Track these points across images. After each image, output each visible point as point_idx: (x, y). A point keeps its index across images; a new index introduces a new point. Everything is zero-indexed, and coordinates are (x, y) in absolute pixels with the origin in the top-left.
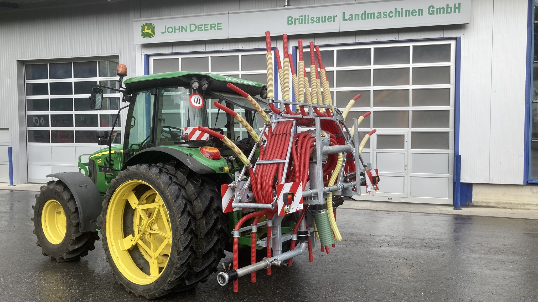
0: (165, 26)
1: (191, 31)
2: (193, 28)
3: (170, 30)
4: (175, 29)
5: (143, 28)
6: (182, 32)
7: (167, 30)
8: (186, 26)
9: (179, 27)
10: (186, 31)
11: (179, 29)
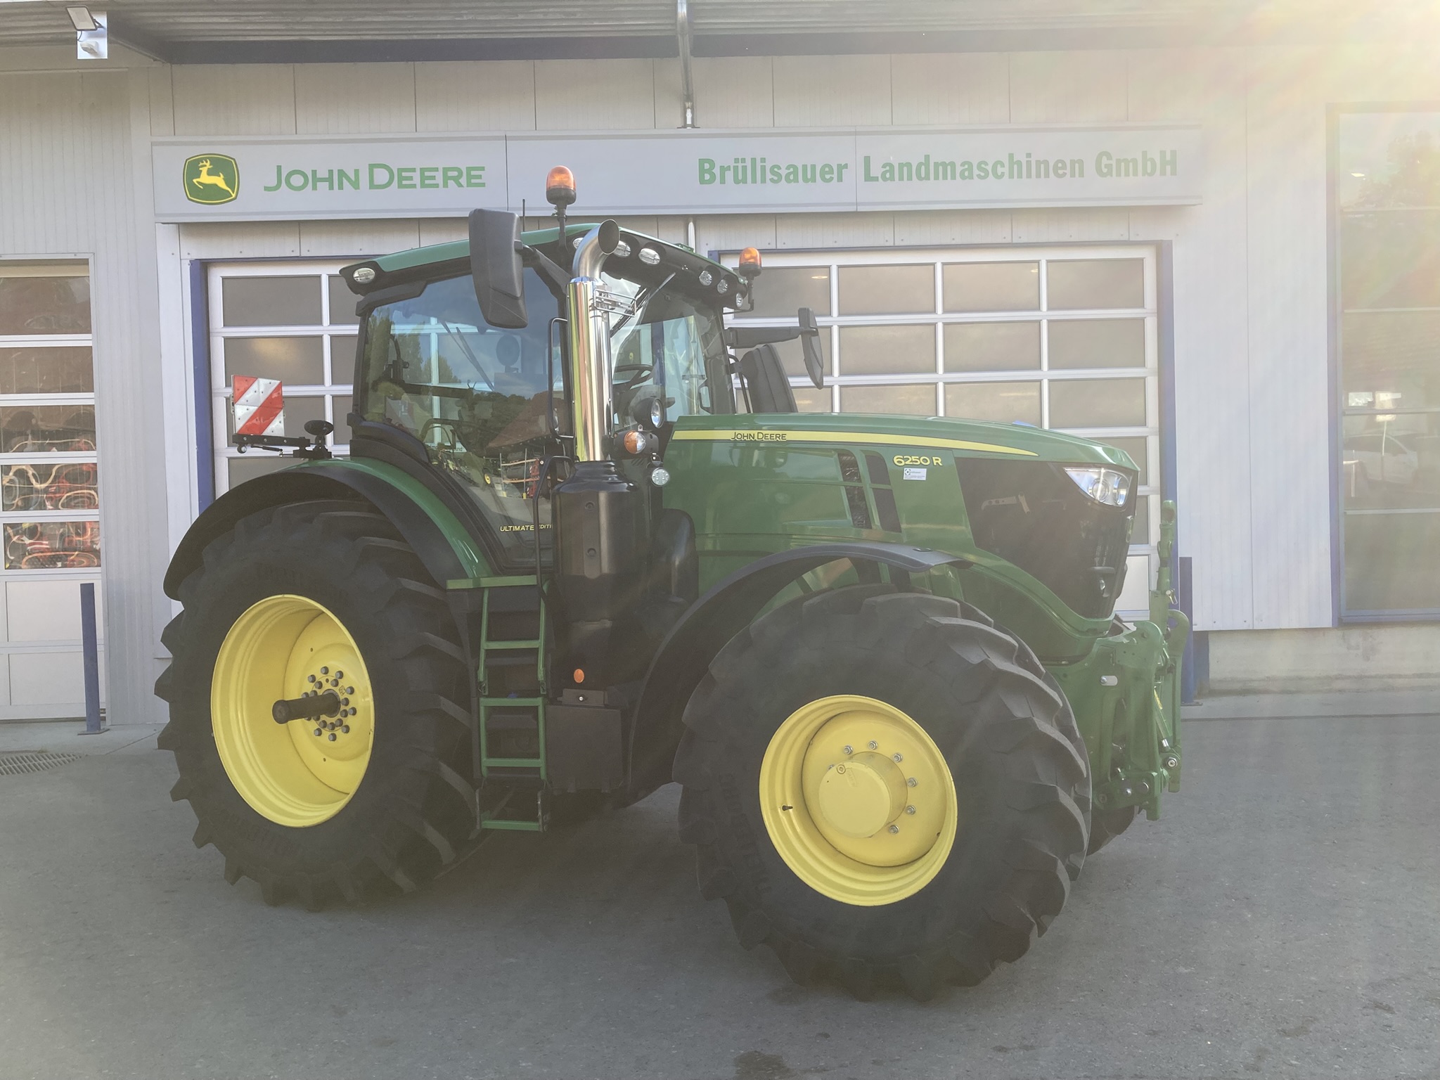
0: (279, 168)
1: (372, 186)
2: (381, 176)
3: (297, 180)
4: (316, 180)
5: (192, 169)
6: (341, 187)
7: (283, 178)
8: (357, 172)
9: (331, 172)
10: (356, 185)
11: (330, 179)
